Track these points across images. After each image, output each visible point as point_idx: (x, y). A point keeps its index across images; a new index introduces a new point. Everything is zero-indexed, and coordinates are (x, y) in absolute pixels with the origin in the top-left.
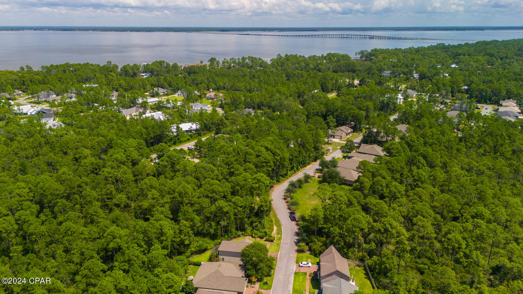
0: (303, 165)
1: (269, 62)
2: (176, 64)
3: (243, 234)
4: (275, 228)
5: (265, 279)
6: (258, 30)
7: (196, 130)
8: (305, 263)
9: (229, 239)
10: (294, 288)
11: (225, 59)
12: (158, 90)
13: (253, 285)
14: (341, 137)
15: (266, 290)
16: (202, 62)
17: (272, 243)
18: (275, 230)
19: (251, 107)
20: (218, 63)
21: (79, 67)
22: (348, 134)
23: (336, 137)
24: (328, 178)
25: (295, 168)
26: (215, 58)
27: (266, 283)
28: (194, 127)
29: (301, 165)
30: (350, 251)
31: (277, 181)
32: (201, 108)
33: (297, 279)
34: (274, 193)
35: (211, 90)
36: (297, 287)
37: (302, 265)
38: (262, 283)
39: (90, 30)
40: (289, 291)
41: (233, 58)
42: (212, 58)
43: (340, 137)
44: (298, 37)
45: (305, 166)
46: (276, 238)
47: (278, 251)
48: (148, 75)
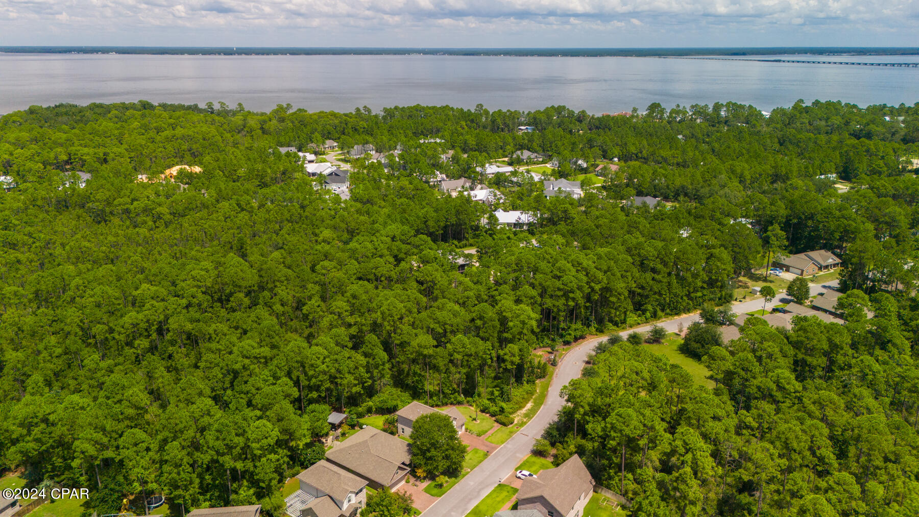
0: (671, 310)
1: (766, 114)
2: (583, 112)
3: (468, 402)
4: (529, 405)
5: (443, 479)
6: (806, 53)
7: (529, 224)
8: (527, 473)
9: (439, 403)
10: (477, 506)
11: (678, 106)
12: (522, 153)
13: (418, 483)
14: (803, 271)
15: (432, 495)
16: (635, 110)
17: (504, 428)
18: (526, 408)
19: (662, 194)
20: (662, 111)
21: (431, 111)
22: (826, 267)
23: (791, 269)
24: (695, 341)
25: (648, 314)
26: (659, 104)
27: (440, 486)
28: (525, 218)
29: (668, 311)
30: (618, 476)
31: (597, 330)
32: (560, 188)
33: (494, 496)
34: (577, 348)
35: (616, 159)
36: (481, 508)
37: (519, 475)
38: (434, 483)
39: (500, 54)
40: (466, 509)
41: (697, 105)
42: (653, 104)
43: (800, 272)
44: (889, 66)
45: (677, 314)
46: (516, 422)
47: (503, 442)
48: (530, 129)
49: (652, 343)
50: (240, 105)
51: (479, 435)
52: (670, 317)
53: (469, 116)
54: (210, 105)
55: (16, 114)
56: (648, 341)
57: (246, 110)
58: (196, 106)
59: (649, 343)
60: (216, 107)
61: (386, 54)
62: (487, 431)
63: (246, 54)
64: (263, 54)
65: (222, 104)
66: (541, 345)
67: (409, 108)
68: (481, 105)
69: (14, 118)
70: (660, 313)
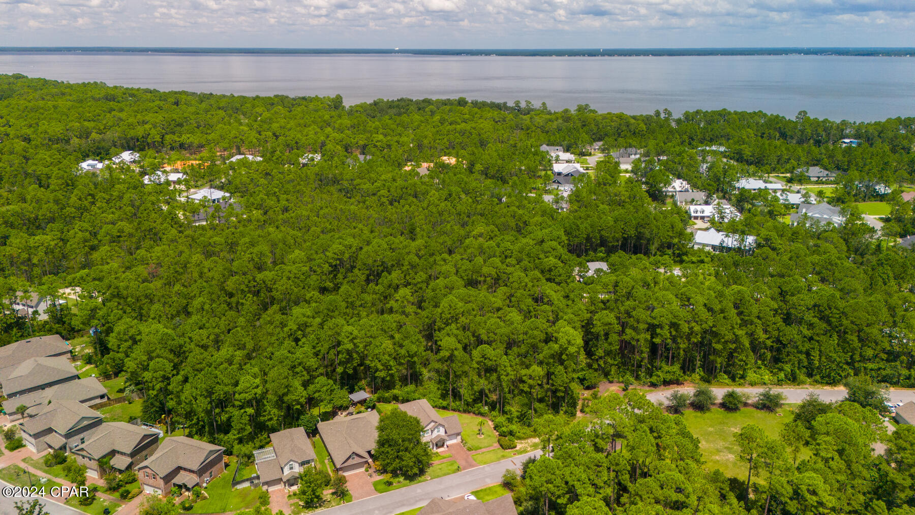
5: (398, 479)
13: (376, 474)
15: (375, 489)
17: (500, 450)
27: (390, 484)
31: (700, 379)
34: (661, 393)
37: (466, 498)
38: (387, 480)
45: (828, 384)
46: (518, 448)
47: (485, 463)
48: (855, 143)
49: (761, 409)
50: (544, 104)
51: (470, 449)
52: (819, 386)
53: (777, 123)
54: (517, 103)
55: (361, 106)
56: (756, 406)
57: (548, 109)
58: (505, 104)
59: (757, 408)
60: (523, 105)
61: (758, 54)
62: (481, 448)
63: (610, 55)
64: (625, 55)
65: (528, 102)
66: (621, 379)
67: (714, 112)
68: (805, 113)
69: (358, 109)
70: (802, 377)
